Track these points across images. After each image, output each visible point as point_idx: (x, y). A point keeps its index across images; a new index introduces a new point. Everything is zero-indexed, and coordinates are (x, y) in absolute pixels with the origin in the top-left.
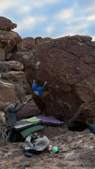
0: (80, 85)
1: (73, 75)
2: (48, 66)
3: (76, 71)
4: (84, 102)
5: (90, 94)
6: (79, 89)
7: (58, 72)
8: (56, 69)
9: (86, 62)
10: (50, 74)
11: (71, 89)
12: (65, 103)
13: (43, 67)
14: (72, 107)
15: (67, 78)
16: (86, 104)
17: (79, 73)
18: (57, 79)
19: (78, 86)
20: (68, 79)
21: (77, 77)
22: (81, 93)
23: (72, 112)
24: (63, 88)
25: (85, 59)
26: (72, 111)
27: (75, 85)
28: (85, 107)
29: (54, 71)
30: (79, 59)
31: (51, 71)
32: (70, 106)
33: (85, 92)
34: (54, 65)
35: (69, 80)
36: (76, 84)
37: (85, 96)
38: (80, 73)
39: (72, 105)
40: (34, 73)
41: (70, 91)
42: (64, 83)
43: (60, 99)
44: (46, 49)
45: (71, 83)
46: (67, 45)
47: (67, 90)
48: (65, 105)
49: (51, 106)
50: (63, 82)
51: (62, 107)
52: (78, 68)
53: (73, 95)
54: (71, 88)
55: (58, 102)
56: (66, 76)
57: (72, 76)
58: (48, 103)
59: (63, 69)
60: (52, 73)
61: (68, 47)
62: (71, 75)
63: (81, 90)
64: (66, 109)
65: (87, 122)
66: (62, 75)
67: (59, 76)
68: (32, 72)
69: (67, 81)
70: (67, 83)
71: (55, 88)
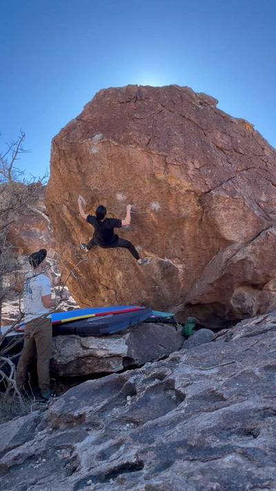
0: (223, 193)
1: (202, 169)
2: (132, 139)
4: (231, 243)
5: (246, 219)
6: (221, 205)
7: (164, 153)
9: (220, 146)
10: (139, 162)
11: (197, 208)
12: (166, 260)
13: (116, 144)
14: (188, 268)
15: (189, 172)
16: (236, 246)
20: (191, 177)
21: (212, 174)
22: (226, 216)
23: (182, 286)
25: (216, 138)
27: (209, 194)
28: (237, 255)
29: (154, 153)
31: (143, 152)
32: (180, 267)
33: (235, 211)
34: (149, 138)
35: (194, 180)
36: (212, 192)
37: (234, 226)
39: (186, 263)
40: (80, 172)
41: (193, 216)
42: (181, 188)
43: (152, 251)
44: (118, 99)
45: (199, 189)
46: (171, 99)
47: (184, 212)
48: (166, 268)
49: (115, 282)
50: (178, 185)
51: (155, 275)
54: (198, 206)
56: (186, 167)
57: (199, 169)
60: (146, 159)
61: (174, 103)
62: (198, 167)
63: (224, 209)
64: (165, 281)
66: (175, 163)
67: (168, 166)
68: (76, 170)
69: (190, 184)
70: (187, 191)
71: (148, 211)
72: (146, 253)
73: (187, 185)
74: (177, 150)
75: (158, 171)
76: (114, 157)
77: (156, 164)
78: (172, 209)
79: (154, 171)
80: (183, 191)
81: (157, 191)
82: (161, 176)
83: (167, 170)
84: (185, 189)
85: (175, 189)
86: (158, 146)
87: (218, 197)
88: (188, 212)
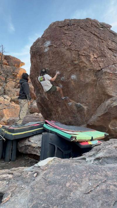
0: (108, 71)
1: (98, 58)
2: (63, 43)
4: (111, 97)
6: (107, 77)
7: (78, 50)
8: (75, 46)
9: (110, 48)
10: (66, 55)
11: (94, 78)
12: (79, 104)
13: (55, 46)
14: (89, 108)
15: (91, 59)
16: (114, 99)
17: (105, 57)
18: (76, 62)
19: (105, 72)
20: (92, 62)
21: (104, 61)
22: (109, 83)
23: (86, 116)
24: (82, 79)
25: (108, 44)
26: (87, 114)
27: (101, 71)
28: (114, 103)
29: (73, 49)
30: (102, 42)
31: (67, 49)
32: (86, 107)
33: (115, 81)
34: (71, 42)
35: (93, 64)
36: (103, 70)
37: (114, 88)
40: (41, 61)
41: (92, 83)
42: (87, 68)
43: (73, 99)
44: (59, 26)
45: (96, 68)
46: (86, 24)
47: (88, 80)
48: (79, 107)
49: (58, 112)
50: (85, 66)
51: (74, 110)
53: (94, 90)
55: (69, 104)
56: (90, 57)
58: (55, 108)
59: (86, 47)
60: (69, 53)
61: (87, 26)
62: (96, 57)
63: (109, 79)
64: (78, 113)
65: (109, 126)
66: (84, 55)
67: (80, 56)
68: (39, 61)
70: (89, 69)
71: (70, 80)
72: (70, 100)
73: (89, 66)
76: (54, 53)
77: (74, 56)
79: (73, 59)
81: (74, 70)
83: (79, 59)
85: (83, 68)
88: (90, 80)
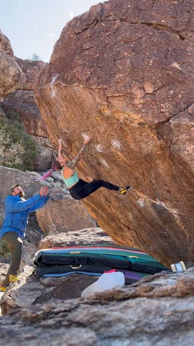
1: (158, 92)
3: (168, 75)
6: (184, 137)
7: (104, 86)
11: (159, 143)
12: (158, 203)
13: (64, 85)
14: (182, 214)
15: (136, 101)
17: (180, 82)
20: (140, 106)
21: (175, 95)
26: (185, 228)
30: (182, 38)
31: (85, 89)
32: (174, 211)
34: (92, 70)
36: (170, 121)
38: (187, 81)
39: (178, 208)
41: (158, 153)
42: (132, 122)
43: (142, 191)
44: (75, 33)
46: (137, 5)
47: (146, 149)
48: (161, 211)
50: (127, 119)
52: (176, 65)
54: (159, 139)
55: (139, 204)
57: (153, 94)
59: (122, 76)
61: (140, 10)
62: (151, 92)
64: (168, 227)
66: (117, 95)
69: (140, 115)
70: (140, 124)
71: (113, 150)
72: (138, 193)
73: (137, 118)
74: (119, 78)
75: (102, 108)
76: (67, 99)
77: (98, 100)
78: (132, 146)
79: (99, 108)
80: (135, 124)
81: (111, 129)
82: (107, 112)
83: (110, 105)
84: (137, 121)
85: (126, 124)
86: (98, 78)
87: (178, 126)
88: (150, 148)
